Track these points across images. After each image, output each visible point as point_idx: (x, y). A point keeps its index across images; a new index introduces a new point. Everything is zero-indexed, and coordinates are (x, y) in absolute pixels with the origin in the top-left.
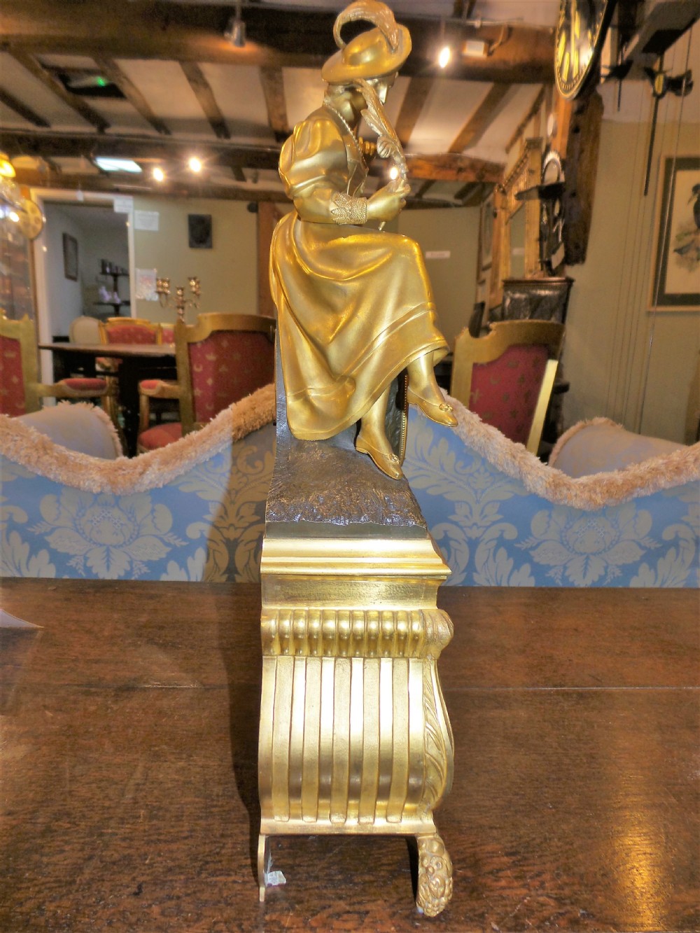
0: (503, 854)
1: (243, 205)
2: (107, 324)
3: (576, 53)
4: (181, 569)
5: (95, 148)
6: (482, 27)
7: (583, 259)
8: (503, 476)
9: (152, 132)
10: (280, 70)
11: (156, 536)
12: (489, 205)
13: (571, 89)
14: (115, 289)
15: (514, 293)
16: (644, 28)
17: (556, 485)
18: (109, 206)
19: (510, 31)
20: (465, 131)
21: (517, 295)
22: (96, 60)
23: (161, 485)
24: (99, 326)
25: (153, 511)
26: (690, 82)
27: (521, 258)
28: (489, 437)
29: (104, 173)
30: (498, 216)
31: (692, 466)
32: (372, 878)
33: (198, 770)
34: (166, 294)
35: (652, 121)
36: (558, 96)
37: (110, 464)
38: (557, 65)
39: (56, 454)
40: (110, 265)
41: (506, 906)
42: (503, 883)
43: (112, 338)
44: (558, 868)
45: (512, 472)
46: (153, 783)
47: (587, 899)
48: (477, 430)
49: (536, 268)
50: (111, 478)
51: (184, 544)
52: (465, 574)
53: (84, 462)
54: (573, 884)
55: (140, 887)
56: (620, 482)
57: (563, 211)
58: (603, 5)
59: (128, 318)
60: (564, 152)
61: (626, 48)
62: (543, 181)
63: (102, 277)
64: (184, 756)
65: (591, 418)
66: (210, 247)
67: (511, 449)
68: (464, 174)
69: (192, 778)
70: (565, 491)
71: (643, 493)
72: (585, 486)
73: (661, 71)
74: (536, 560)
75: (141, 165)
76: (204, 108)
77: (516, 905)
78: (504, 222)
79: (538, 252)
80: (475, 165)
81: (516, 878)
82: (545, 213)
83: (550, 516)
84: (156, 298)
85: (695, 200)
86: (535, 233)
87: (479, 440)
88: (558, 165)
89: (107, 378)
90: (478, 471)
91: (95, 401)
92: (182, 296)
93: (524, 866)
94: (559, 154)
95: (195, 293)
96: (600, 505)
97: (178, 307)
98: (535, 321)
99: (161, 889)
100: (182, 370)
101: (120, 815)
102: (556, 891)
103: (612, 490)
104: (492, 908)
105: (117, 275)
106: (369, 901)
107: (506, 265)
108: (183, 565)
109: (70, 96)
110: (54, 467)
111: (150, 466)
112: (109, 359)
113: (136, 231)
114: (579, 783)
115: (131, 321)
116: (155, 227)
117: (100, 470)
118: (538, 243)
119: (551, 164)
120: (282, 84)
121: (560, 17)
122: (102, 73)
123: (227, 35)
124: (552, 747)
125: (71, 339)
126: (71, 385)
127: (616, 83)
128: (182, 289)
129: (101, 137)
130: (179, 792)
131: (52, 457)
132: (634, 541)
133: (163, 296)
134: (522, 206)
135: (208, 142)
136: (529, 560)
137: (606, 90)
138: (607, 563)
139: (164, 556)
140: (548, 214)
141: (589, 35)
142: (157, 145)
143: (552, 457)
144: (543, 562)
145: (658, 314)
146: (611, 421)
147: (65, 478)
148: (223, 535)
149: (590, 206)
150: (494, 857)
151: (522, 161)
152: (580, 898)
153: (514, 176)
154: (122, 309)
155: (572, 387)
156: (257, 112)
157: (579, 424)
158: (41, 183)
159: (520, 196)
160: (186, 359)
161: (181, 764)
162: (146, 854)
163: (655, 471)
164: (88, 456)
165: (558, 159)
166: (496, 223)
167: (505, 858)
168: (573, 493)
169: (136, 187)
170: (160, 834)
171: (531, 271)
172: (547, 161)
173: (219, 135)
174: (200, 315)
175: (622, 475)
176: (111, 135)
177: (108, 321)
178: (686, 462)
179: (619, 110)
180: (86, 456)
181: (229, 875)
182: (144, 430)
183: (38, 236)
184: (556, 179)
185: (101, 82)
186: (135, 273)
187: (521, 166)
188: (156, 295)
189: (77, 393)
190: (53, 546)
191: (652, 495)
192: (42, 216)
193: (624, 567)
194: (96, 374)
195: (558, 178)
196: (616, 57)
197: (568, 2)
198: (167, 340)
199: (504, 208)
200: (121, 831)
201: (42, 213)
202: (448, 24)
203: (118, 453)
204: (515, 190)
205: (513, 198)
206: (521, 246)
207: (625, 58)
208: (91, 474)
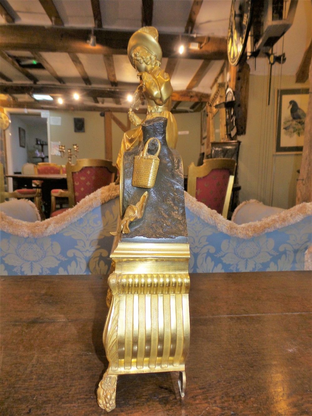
0: (198, 388)
1: (98, 113)
2: (38, 166)
3: (236, 47)
4: (65, 271)
5: (33, 90)
6: (197, 37)
7: (245, 133)
8: (208, 224)
9: (57, 83)
10: (112, 56)
11: (53, 256)
12: (204, 111)
13: (235, 61)
14: (42, 151)
15: (216, 148)
16: (264, 35)
17: (231, 228)
18: (39, 115)
19: (209, 39)
20: (193, 80)
21: (217, 149)
22: (32, 53)
23: (55, 233)
24: (34, 167)
25: (52, 245)
26: (284, 58)
27: (219, 133)
28: (200, 208)
29: (37, 101)
30: (208, 116)
31: (290, 218)
32: (138, 402)
33: (62, 357)
34: (63, 152)
35: (269, 75)
36: (231, 65)
37: (32, 224)
38: (229, 52)
39: (7, 220)
40: (40, 141)
41: (198, 411)
42: (197, 402)
43: (40, 172)
44: (223, 394)
45: (211, 223)
46: (40, 364)
47: (235, 407)
48: (195, 204)
49: (225, 137)
50: (33, 230)
51: (66, 259)
52: (193, 269)
53: (20, 224)
54: (229, 401)
55: (30, 410)
56: (259, 226)
57: (235, 112)
58: (246, 27)
59: (47, 163)
60: (234, 88)
61: (257, 44)
62: (226, 100)
63: (37, 146)
64: (56, 351)
65: (248, 200)
66: (84, 132)
67: (210, 213)
68: (193, 99)
69: (59, 361)
70: (235, 231)
71: (269, 230)
72: (244, 228)
73: (272, 54)
74: (224, 262)
75: (52, 97)
76: (80, 73)
77: (202, 411)
78: (211, 119)
79: (226, 130)
80: (198, 94)
81: (204, 399)
82: (227, 113)
83: (229, 242)
84: (59, 154)
85: (291, 107)
86: (224, 122)
87: (196, 209)
88: (232, 94)
89: (38, 189)
90: (197, 223)
91: (32, 199)
92: (70, 152)
93: (207, 393)
94: (232, 89)
95: (76, 151)
96: (251, 236)
97: (69, 157)
98: (225, 159)
99: (40, 410)
100: (70, 184)
101: (24, 379)
102: (221, 404)
103: (256, 230)
104: (192, 413)
105: (43, 145)
106: (135, 412)
107: (212, 136)
108: (66, 269)
109: (20, 68)
110: (6, 226)
111: (50, 224)
112: (38, 181)
113: (51, 126)
114: (235, 356)
115: (49, 164)
116: (59, 123)
117: (28, 227)
118: (226, 126)
119: (229, 93)
120: (113, 62)
121: (229, 32)
122: (35, 59)
123: (88, 41)
124: (224, 341)
125: (22, 173)
126: (20, 192)
127: (253, 58)
128: (70, 150)
129: (35, 86)
130: (52, 367)
131: (5, 222)
132: (267, 252)
133: (62, 153)
134: (218, 111)
135: (83, 87)
136: (221, 262)
137: (250, 62)
138: (256, 262)
139: (57, 265)
140: (229, 114)
141: (241, 39)
142: (60, 88)
143: (233, 218)
144: (227, 263)
145: (277, 155)
146: (257, 201)
147: (12, 231)
148: (84, 255)
149: (246, 110)
150: (194, 390)
151: (217, 92)
152: (232, 407)
153: (214, 99)
154: (45, 160)
155: (242, 188)
156: (103, 74)
157: (244, 203)
158: (9, 106)
159: (216, 106)
160: (72, 180)
161: (54, 355)
162: (34, 395)
163: (274, 221)
165: (232, 91)
166: (208, 118)
167: (199, 390)
168: (239, 232)
169: (51, 107)
170: (42, 386)
171: (223, 139)
172: (227, 92)
173: (86, 84)
174: (77, 160)
175: (260, 223)
176: (39, 84)
177: (38, 165)
178: (287, 216)
179: (255, 70)
180: (21, 221)
181: (72, 403)
182: (53, 212)
183: (8, 128)
185: (35, 62)
186: (51, 143)
187: (217, 94)
188: (60, 152)
189: (22, 196)
190: (6, 262)
191: (273, 231)
192: (9, 119)
193: (263, 264)
194: (32, 188)
195: (232, 99)
196: (253, 48)
197: (231, 26)
198: (64, 172)
199: (211, 112)
200: (24, 386)
201: (9, 118)
202: (182, 36)
203: (38, 220)
204: (215, 104)
205: (214, 108)
206: (219, 128)
207: (257, 48)
208: (23, 229)
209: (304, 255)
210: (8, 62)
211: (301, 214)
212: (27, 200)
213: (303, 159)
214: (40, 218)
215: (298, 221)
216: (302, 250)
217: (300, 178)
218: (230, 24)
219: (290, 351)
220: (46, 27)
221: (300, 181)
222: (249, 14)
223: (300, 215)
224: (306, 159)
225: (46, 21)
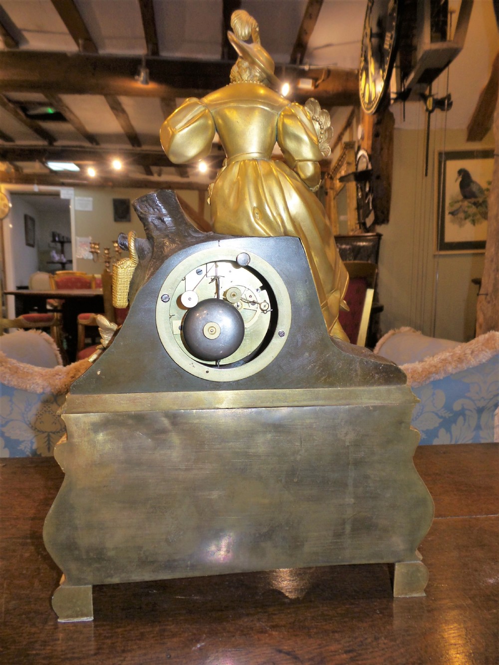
0: (343, 651)
2: (55, 276)
3: (373, 84)
5: (47, 155)
6: (310, 70)
7: (388, 221)
9: (87, 144)
10: (174, 101)
13: (371, 108)
14: (62, 252)
15: (341, 245)
16: (418, 66)
18: (57, 194)
19: (329, 72)
21: (344, 246)
22: (46, 96)
24: (50, 277)
26: (450, 102)
27: (346, 222)
29: (53, 172)
30: (329, 194)
31: (470, 356)
34: (97, 253)
35: (426, 129)
36: (364, 113)
37: (50, 371)
38: (361, 92)
39: (9, 366)
40: (59, 235)
43: (58, 286)
49: (356, 228)
50: (51, 381)
53: (30, 371)
56: (420, 370)
57: (371, 188)
58: (389, 53)
59: (70, 271)
60: (370, 151)
61: (406, 81)
62: (357, 169)
63: (53, 244)
65: (399, 328)
66: (129, 221)
71: (437, 377)
73: (430, 95)
75: (78, 165)
76: (123, 127)
78: (332, 198)
79: (357, 217)
82: (359, 190)
84: (91, 257)
85: (460, 179)
86: (354, 204)
88: (366, 159)
89: (55, 314)
91: (47, 330)
92: (108, 254)
94: (366, 151)
95: (118, 251)
97: (106, 262)
98: (356, 262)
100: (108, 305)
101: (42, 639)
103: (415, 376)
105: (63, 242)
107: (335, 226)
109: (28, 120)
110: (7, 376)
112: (56, 300)
113: (76, 211)
115: (73, 273)
116: (90, 208)
117: (42, 375)
118: (356, 211)
119: (362, 158)
121: (361, 62)
122: (51, 105)
123: (137, 77)
125: (30, 288)
126: (28, 319)
127: (401, 103)
128: (108, 249)
129: (51, 148)
131: (6, 368)
132: (433, 412)
133: (95, 254)
134: (345, 186)
135: (126, 150)
137: (395, 109)
140: (362, 191)
141: (381, 72)
142: (90, 152)
145: (440, 256)
146: (413, 329)
147: (16, 383)
149: (390, 185)
150: (335, 655)
151: (342, 157)
153: (338, 167)
154: (67, 266)
155: (385, 309)
157: (391, 332)
158: (8, 180)
159: (342, 179)
163: (444, 361)
164: (33, 366)
165: (366, 154)
166: (327, 198)
167: (345, 655)
169: (76, 181)
170: (74, 653)
171: (352, 230)
172: (359, 156)
173: (133, 145)
175: (421, 365)
176: (57, 146)
177: (56, 274)
178: (466, 354)
179: (404, 121)
180: (32, 366)
182: (81, 350)
183: (6, 216)
184: (365, 167)
185: (50, 111)
186: (76, 240)
187: (342, 160)
188: (91, 254)
189: (32, 325)
190: (7, 435)
191: (444, 378)
192: (9, 202)
193: (427, 432)
194: (47, 311)
195: (367, 167)
196: (400, 87)
197: (365, 52)
198: (98, 286)
199: (332, 188)
200: (43, 652)
201: (8, 200)
202: (287, 69)
203: (58, 364)
204: (338, 176)
205: (338, 181)
206: (345, 214)
207: (406, 87)
208: (36, 379)
209: (493, 416)
210: (8, 110)
211: (487, 350)
212: (40, 331)
213: (486, 261)
214: (61, 360)
215: (484, 361)
216: (489, 409)
217: (482, 291)
218: (362, 49)
219: (491, 581)
220: (69, 55)
221: (483, 297)
222: (393, 32)
223: (486, 352)
224: (492, 261)
225: (68, 46)
